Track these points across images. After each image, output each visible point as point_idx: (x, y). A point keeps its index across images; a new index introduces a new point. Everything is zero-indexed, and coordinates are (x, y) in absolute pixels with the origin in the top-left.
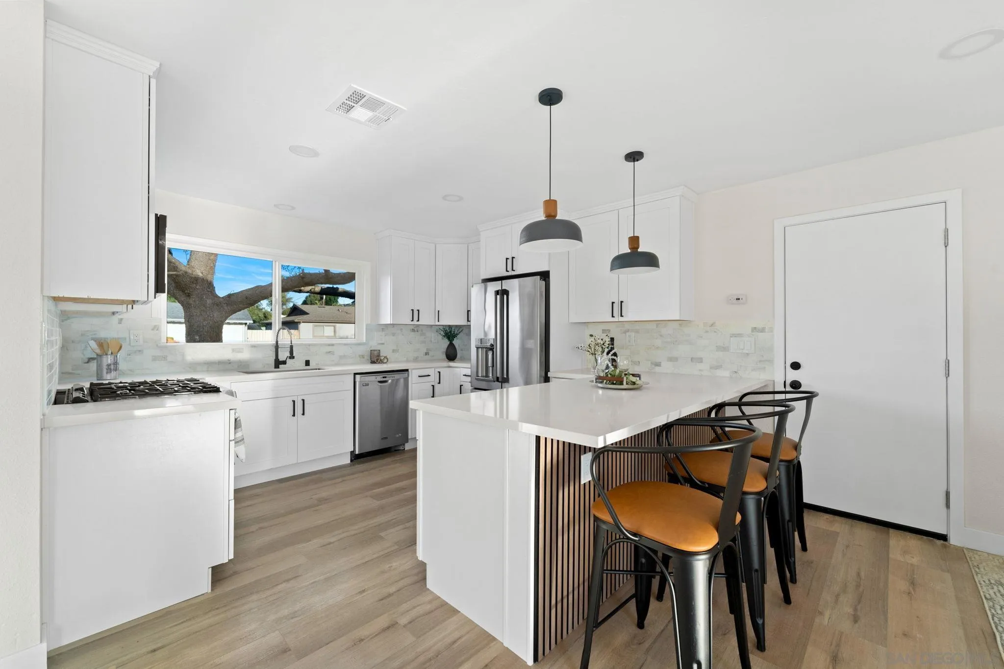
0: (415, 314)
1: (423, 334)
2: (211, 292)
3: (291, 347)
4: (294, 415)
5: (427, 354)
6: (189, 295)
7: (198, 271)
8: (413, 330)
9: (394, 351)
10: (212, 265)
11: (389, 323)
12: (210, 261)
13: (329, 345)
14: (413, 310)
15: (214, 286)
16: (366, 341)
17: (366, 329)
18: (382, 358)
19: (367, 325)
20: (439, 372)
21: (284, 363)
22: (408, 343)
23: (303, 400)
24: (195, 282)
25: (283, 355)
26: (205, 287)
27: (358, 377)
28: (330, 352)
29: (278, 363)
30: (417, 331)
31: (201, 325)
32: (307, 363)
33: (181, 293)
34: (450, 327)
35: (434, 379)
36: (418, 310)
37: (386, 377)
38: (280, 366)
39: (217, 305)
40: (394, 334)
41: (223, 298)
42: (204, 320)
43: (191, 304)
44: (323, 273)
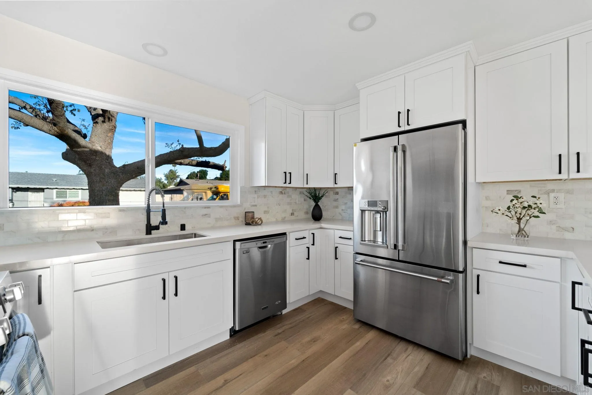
0: (287, 176)
1: (289, 196)
2: (109, 163)
3: (164, 211)
4: (164, 298)
5: (292, 214)
6: (90, 165)
7: (97, 145)
8: (281, 193)
9: (266, 212)
10: (110, 141)
11: (264, 185)
12: (107, 138)
13: (205, 208)
14: (285, 173)
15: (113, 158)
16: (240, 203)
17: (241, 191)
18: (257, 220)
19: (241, 188)
20: (313, 234)
21: (157, 228)
22: (277, 205)
23: (176, 278)
24: (95, 154)
25: (156, 220)
26: (103, 159)
27: (238, 244)
28: (206, 214)
29: (150, 229)
30: (285, 194)
31: (101, 189)
32: (183, 227)
33: (83, 163)
34: (315, 189)
35: (308, 241)
36: (290, 173)
37: (265, 242)
38: (153, 232)
39: (114, 173)
40: (265, 196)
41: (119, 168)
42: (103, 185)
43: (92, 173)
44: (198, 148)
